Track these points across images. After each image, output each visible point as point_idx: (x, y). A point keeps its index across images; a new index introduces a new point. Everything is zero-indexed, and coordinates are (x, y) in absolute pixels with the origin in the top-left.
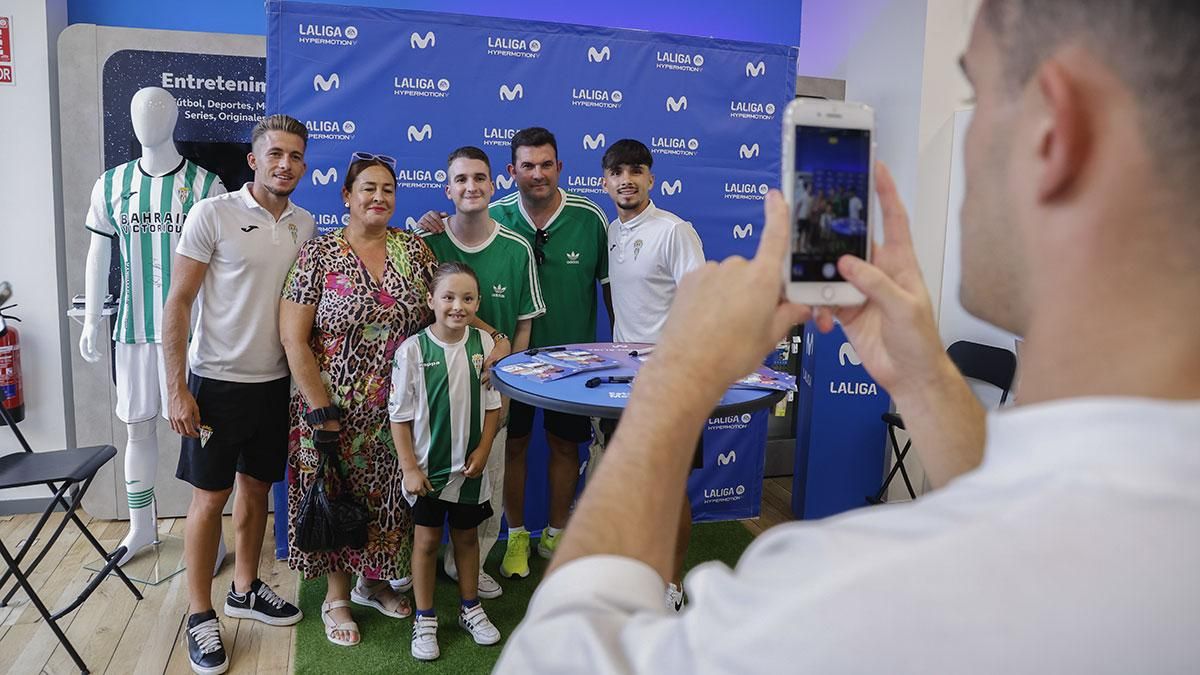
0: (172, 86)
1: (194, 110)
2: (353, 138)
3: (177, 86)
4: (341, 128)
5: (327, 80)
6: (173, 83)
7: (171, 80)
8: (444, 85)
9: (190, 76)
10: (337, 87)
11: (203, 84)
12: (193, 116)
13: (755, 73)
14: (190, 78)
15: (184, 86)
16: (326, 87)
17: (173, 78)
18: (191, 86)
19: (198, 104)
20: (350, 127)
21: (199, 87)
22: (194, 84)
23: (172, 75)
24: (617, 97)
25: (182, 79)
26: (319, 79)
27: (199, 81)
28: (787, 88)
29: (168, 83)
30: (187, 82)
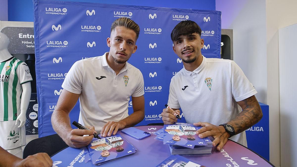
0: (22, 37)
1: (29, 45)
2: (67, 47)
3: (24, 37)
4: (63, 43)
5: (57, 27)
6: (23, 36)
7: (22, 36)
8: (99, 28)
9: (28, 34)
10: (61, 29)
11: (32, 37)
12: (29, 46)
13: (207, 21)
14: (28, 35)
15: (26, 37)
16: (57, 29)
17: (22, 35)
18: (28, 37)
19: (31, 43)
20: (66, 43)
21: (31, 37)
22: (29, 36)
23: (22, 34)
24: (160, 30)
25: (25, 35)
26: (53, 26)
27: (31, 36)
28: (218, 25)
29: (21, 37)
30: (27, 36)
